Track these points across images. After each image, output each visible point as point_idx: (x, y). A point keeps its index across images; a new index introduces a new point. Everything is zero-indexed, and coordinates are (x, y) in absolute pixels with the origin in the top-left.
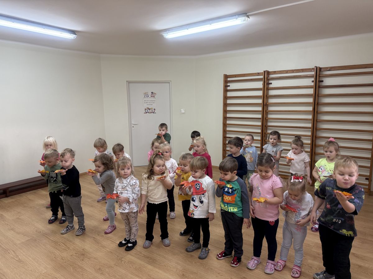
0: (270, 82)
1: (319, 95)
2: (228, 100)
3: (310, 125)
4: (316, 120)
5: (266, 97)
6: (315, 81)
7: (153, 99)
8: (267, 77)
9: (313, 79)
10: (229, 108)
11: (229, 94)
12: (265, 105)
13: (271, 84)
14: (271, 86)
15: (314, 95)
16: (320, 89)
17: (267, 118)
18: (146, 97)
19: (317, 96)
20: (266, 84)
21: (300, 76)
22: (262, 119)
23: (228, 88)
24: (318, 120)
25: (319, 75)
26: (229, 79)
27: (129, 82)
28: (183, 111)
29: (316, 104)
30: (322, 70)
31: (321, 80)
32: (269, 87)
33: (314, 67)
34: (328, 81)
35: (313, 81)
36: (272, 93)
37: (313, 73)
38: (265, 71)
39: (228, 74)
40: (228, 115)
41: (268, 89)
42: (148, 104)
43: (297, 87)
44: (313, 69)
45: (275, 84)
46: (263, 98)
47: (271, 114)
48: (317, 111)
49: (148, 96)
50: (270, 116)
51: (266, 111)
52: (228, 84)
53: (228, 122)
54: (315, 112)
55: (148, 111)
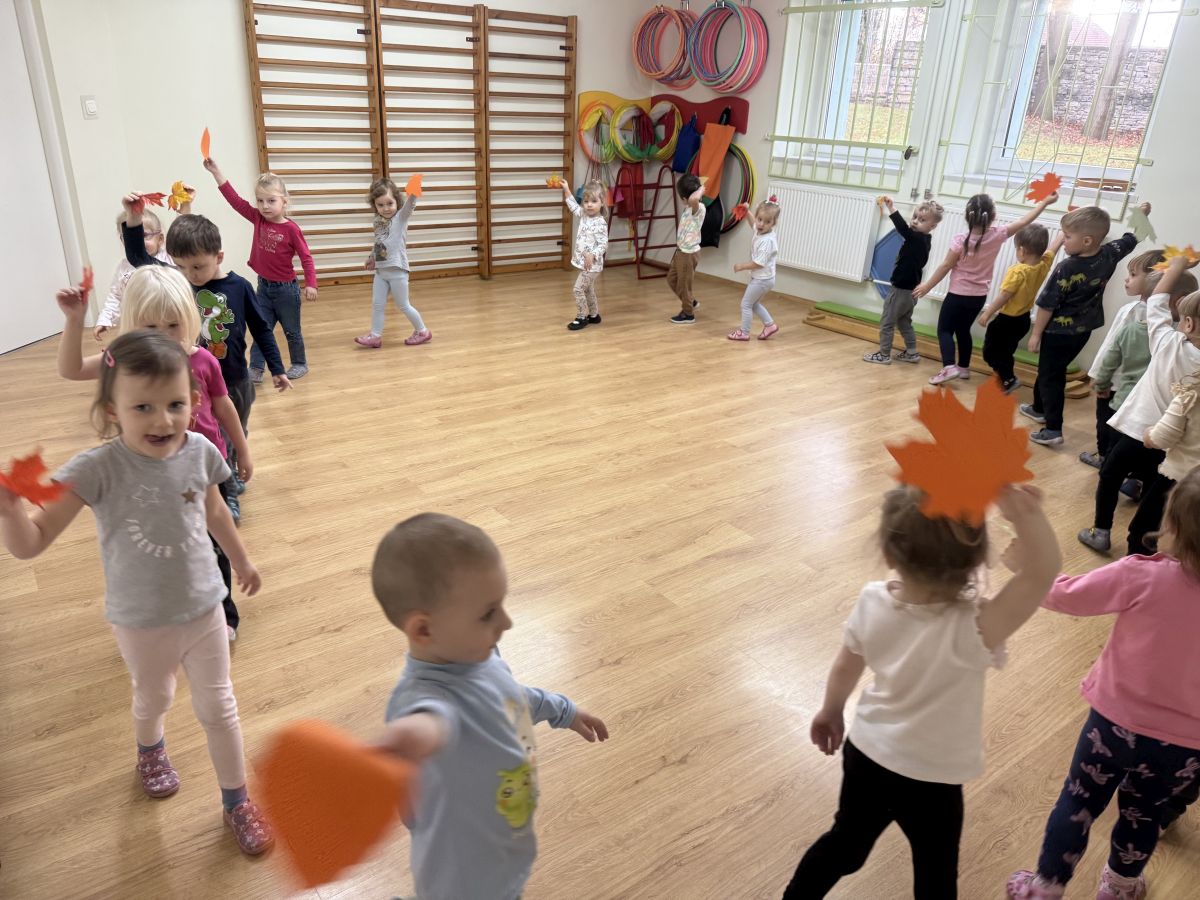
3: (472, 144)
9: (469, 34)
10: (267, 99)
14: (384, 40)
15: (482, 72)
21: (448, 22)
30: (488, 14)
32: (381, 42)
34: (494, 43)
37: (470, 20)
44: (469, 9)
46: (368, 71)
52: (255, 17)
53: (273, 144)
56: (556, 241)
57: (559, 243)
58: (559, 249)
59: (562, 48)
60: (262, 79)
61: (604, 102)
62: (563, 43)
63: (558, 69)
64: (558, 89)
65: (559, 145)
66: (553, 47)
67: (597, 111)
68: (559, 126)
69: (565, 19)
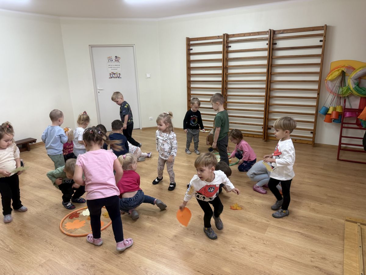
0: (230, 45)
1: (273, 57)
2: (191, 64)
3: (264, 86)
4: (270, 81)
5: (225, 60)
6: (269, 44)
7: (117, 63)
8: (226, 40)
9: (267, 42)
10: (192, 72)
11: (192, 58)
12: (225, 68)
13: (230, 47)
14: (230, 49)
15: (268, 57)
16: (274, 51)
17: (227, 81)
18: (110, 61)
19: (271, 58)
20: (225, 47)
21: (256, 39)
22: (222, 81)
23: (191, 52)
24: (271, 81)
25: (273, 38)
26: (191, 42)
27: (92, 47)
28: (148, 76)
29: (270, 66)
30: (276, 33)
31: (274, 43)
32: (229, 50)
33: (268, 30)
34: (281, 44)
35: (267, 44)
36: (231, 56)
37: (267, 36)
38: (224, 35)
39: (190, 37)
40: (192, 79)
41: (228, 52)
42: (113, 68)
43: (254, 50)
44: (268, 32)
45: (234, 47)
46: (223, 61)
47: (231, 77)
48: (271, 73)
49: (112, 60)
50: (230, 79)
51: (226, 73)
52: (191, 48)
53: (192, 86)
54: (270, 74)
55: (113, 75)
56: (310, 132)
57: (311, 133)
58: (311, 136)
59: (321, 41)
60: (191, 66)
61: (346, 65)
62: (322, 39)
63: (319, 51)
64: (318, 61)
65: (316, 87)
66: (316, 41)
67: (339, 70)
68: (316, 78)
69: (323, 27)
